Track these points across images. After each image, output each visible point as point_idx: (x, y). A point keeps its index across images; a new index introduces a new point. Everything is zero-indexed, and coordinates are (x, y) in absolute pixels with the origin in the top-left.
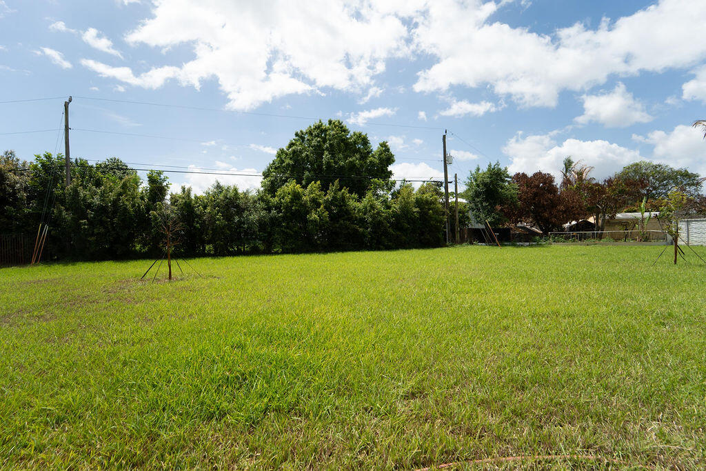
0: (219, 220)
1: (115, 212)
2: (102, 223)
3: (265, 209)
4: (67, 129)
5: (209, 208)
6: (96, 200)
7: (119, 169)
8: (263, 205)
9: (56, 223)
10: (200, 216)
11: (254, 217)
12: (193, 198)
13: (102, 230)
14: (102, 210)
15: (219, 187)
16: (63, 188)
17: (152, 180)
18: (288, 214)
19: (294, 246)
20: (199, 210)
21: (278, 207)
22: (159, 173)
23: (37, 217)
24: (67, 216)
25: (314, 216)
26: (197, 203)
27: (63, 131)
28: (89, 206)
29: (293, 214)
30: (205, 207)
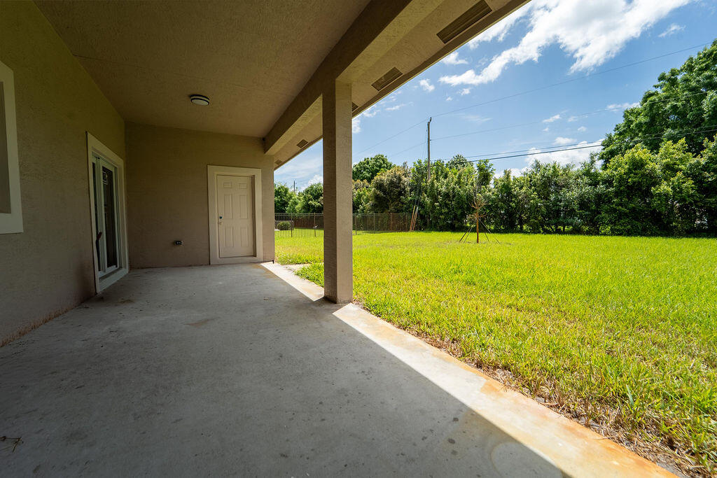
0: (534, 199)
1: (454, 196)
2: (446, 205)
3: (590, 185)
4: (429, 140)
5: (525, 188)
6: (443, 189)
7: (461, 163)
8: (586, 179)
9: (422, 205)
10: (515, 196)
11: (573, 194)
12: (512, 180)
13: (446, 210)
14: (447, 195)
15: (538, 166)
16: (426, 182)
17: (481, 169)
18: (622, 188)
19: (629, 227)
20: (515, 191)
21: (608, 182)
22: (486, 162)
23: (413, 202)
24: (428, 201)
25: (665, 187)
26: (515, 184)
27: (427, 142)
28: (439, 193)
29: (630, 188)
30: (521, 188)
